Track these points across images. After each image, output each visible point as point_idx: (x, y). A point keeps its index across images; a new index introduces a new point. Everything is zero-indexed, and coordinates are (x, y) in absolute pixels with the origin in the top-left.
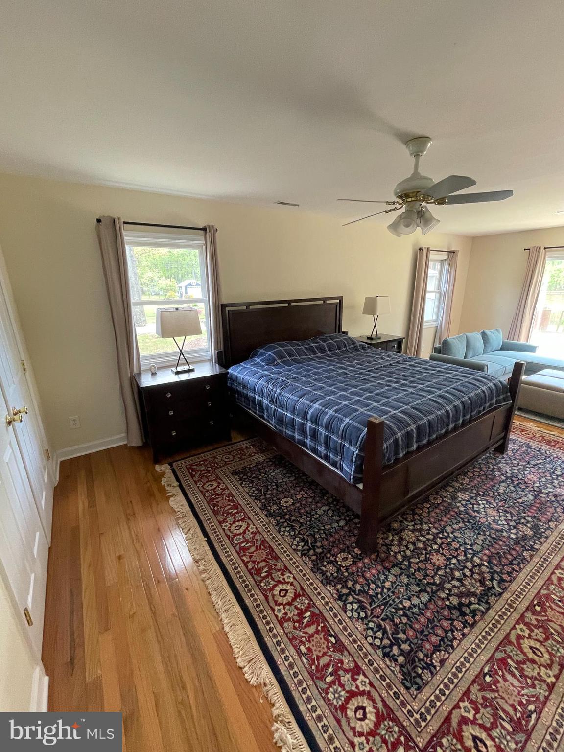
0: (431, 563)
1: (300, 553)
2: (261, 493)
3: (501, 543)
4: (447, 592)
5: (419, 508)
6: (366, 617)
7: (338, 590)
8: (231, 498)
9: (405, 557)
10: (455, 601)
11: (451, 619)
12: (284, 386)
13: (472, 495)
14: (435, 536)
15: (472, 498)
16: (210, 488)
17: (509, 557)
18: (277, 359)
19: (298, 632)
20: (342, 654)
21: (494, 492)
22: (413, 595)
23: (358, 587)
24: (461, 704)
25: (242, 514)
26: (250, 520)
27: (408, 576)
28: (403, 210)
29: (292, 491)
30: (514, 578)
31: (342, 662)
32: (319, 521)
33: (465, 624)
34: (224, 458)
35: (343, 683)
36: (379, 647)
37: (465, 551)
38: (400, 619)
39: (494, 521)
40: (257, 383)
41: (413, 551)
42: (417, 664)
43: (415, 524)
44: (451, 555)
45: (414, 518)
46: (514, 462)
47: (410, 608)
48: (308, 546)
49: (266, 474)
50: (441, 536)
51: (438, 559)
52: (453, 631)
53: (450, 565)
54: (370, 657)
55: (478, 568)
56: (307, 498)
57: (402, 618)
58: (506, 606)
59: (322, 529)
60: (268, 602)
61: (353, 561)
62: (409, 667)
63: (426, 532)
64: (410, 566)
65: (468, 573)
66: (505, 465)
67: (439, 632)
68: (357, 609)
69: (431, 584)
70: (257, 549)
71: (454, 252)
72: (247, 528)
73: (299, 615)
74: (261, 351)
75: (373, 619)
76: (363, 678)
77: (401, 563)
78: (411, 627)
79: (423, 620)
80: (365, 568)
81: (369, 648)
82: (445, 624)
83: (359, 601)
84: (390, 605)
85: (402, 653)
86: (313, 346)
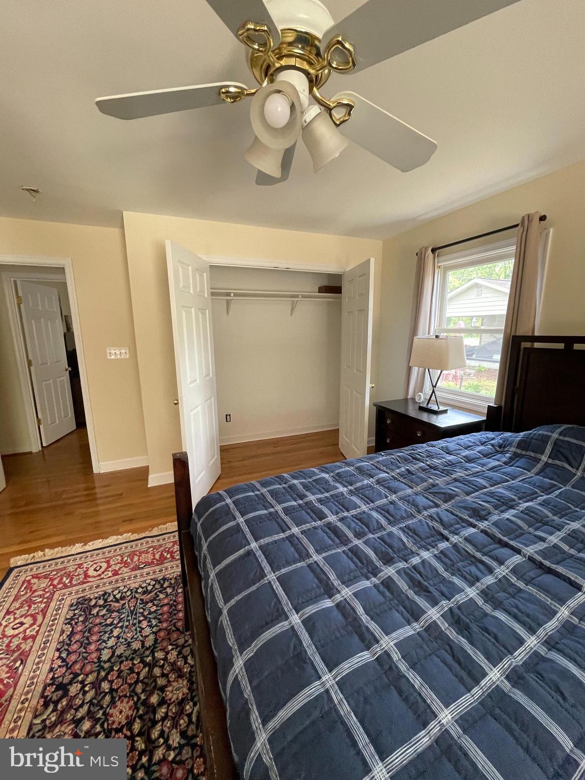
4: (87, 689)
6: (136, 592)
10: (74, 690)
20: (130, 569)
22: (116, 643)
23: (162, 596)
24: (38, 629)
27: (135, 651)
36: (113, 592)
38: (113, 618)
47: (112, 631)
51: (121, 713)
52: (64, 660)
53: (102, 726)
54: (113, 583)
57: (112, 620)
62: (85, 606)
64: (142, 661)
67: (75, 647)
68: (147, 588)
69: (108, 673)
73: (172, 551)
75: (131, 596)
76: (109, 576)
77: (153, 652)
78: (101, 623)
79: (94, 638)
80: (174, 610)
81: (118, 585)
82: (73, 657)
83: (151, 592)
84: (128, 616)
85: (95, 606)
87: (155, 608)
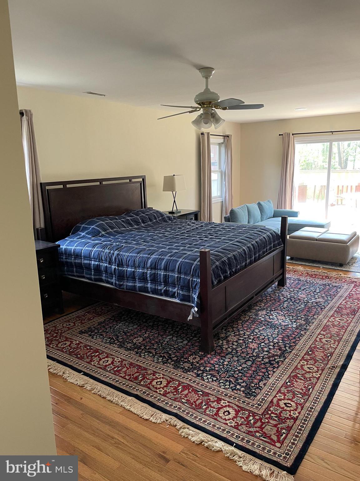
0: (249, 348)
1: (162, 363)
2: (113, 339)
3: (288, 331)
4: (262, 358)
5: (236, 324)
6: (217, 379)
7: (195, 373)
8: (88, 347)
9: (233, 349)
10: (267, 360)
11: (266, 368)
12: (119, 248)
13: (268, 311)
14: (249, 336)
15: (268, 313)
16: (65, 346)
17: (294, 336)
18: (101, 231)
19: (177, 396)
20: (209, 397)
21: (281, 308)
22: (243, 364)
23: (208, 369)
24: (277, 395)
25: (104, 354)
26: (113, 355)
27: (237, 357)
28: (201, 111)
29: (139, 334)
30: (297, 344)
31: (209, 399)
32: (168, 344)
33: (274, 368)
34: (65, 325)
35: (213, 406)
36: (229, 388)
37: (268, 339)
39: (283, 322)
40: (91, 251)
41: (237, 345)
42: (252, 388)
43: (235, 333)
44: (260, 342)
45: (233, 330)
46: (291, 289)
47: (242, 369)
48: (165, 358)
49: (111, 328)
50: (253, 335)
51: (253, 345)
52: (268, 372)
53: (261, 346)
54: (225, 393)
55: (277, 344)
56: (153, 335)
57: (239, 374)
58: (294, 356)
59: (172, 348)
60: (151, 390)
61: (200, 358)
62: (247, 391)
63: (243, 335)
64: (237, 353)
65: (271, 347)
66: (285, 292)
67: (261, 374)
68: (210, 378)
69: (251, 356)
70: (128, 369)
71: (228, 137)
72: (113, 360)
73: (174, 389)
74: (83, 225)
75: (222, 379)
76: (224, 401)
77: (231, 352)
78: (245, 376)
79: (250, 372)
80: (209, 359)
81: (224, 390)
82: (263, 370)
83: (210, 374)
84: (230, 371)
85: (242, 387)
86: (128, 220)
87: (216, 366)
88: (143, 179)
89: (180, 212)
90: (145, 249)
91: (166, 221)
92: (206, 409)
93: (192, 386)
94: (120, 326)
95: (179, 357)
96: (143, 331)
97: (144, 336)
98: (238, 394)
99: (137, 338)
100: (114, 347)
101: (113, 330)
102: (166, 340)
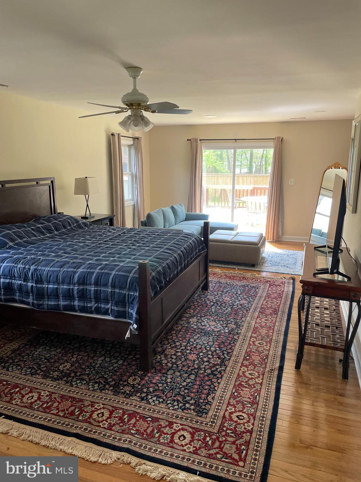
0: (189, 360)
1: (99, 391)
2: (35, 369)
3: (222, 337)
4: (203, 369)
5: (170, 335)
6: (164, 400)
7: (139, 396)
9: (173, 364)
10: (209, 371)
11: (210, 380)
13: (198, 318)
14: (186, 346)
15: (199, 320)
17: (228, 341)
18: (8, 241)
19: (124, 427)
20: (159, 422)
21: (210, 313)
22: (186, 379)
23: (151, 389)
24: (228, 409)
25: (27, 389)
26: (38, 389)
27: (179, 371)
29: (65, 358)
30: (234, 350)
31: (161, 425)
32: (102, 367)
33: (218, 378)
35: (166, 432)
36: (178, 409)
37: (205, 348)
38: (184, 392)
39: (215, 327)
41: (176, 359)
42: (201, 405)
43: (171, 345)
44: (198, 352)
45: (168, 342)
46: (215, 293)
47: (187, 385)
48: (102, 384)
49: (29, 356)
50: (189, 345)
51: (192, 357)
52: (213, 384)
53: (200, 357)
54: (175, 415)
55: (215, 352)
56: (82, 358)
57: (185, 391)
58: (234, 363)
59: (108, 371)
60: (93, 424)
61: (140, 379)
62: (198, 409)
63: (179, 346)
64: (178, 367)
65: (210, 356)
66: (211, 296)
67: (207, 387)
68: (156, 400)
69: (193, 369)
70: (59, 403)
71: (138, 139)
72: (40, 395)
73: (119, 420)
75: (169, 399)
76: (176, 425)
77: (172, 367)
78: (191, 392)
79: (196, 387)
80: (150, 378)
81: (173, 412)
82: (208, 383)
83: (155, 396)
84: (175, 389)
85: (192, 405)
86: (39, 227)
87: (159, 385)
88: (52, 182)
89: (93, 217)
90: (69, 262)
91: (81, 228)
92: (159, 437)
93: (138, 413)
94: (39, 352)
95: (116, 381)
96: (69, 355)
97: (71, 360)
98: (189, 414)
99: (64, 364)
100: (38, 378)
101: (32, 358)
102: (99, 362)
